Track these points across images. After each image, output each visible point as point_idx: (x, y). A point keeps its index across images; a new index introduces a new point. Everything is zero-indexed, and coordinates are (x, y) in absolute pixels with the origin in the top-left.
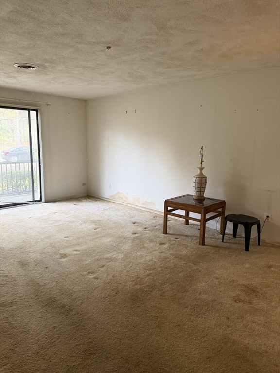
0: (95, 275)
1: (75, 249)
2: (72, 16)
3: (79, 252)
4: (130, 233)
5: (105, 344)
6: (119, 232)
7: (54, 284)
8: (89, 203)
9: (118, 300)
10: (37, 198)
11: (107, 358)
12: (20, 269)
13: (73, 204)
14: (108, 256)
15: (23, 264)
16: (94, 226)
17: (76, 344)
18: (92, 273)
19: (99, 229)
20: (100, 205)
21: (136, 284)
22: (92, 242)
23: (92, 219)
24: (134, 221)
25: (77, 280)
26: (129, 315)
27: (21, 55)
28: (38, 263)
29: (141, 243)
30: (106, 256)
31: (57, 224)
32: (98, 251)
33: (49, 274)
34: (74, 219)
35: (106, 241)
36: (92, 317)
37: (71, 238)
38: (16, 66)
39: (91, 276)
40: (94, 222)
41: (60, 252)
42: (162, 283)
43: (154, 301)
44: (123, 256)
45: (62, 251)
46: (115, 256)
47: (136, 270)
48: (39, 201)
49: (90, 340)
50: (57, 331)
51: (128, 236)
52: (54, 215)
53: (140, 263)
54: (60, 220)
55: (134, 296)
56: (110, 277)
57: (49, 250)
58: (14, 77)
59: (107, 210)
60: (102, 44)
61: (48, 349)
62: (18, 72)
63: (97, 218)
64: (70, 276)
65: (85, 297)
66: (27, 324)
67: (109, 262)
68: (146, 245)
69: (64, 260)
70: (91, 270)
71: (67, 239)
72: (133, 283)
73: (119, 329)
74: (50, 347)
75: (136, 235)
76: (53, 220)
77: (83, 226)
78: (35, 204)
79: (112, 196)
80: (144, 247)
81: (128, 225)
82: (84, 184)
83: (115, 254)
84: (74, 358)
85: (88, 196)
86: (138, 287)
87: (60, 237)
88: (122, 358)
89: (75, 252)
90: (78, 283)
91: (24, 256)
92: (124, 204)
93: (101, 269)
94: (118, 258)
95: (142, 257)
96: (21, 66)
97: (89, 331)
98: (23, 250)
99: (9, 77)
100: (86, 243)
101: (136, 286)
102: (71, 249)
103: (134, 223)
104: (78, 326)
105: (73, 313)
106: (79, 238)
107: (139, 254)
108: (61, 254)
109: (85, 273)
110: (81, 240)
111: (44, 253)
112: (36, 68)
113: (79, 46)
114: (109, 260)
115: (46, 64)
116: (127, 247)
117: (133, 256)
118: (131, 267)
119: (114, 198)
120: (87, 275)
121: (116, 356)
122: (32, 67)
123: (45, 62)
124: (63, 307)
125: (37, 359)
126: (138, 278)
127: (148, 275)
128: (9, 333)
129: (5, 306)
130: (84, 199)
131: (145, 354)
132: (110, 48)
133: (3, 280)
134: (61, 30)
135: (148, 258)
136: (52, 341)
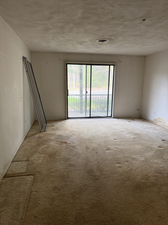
0: (120, 165)
1: (116, 147)
2: (112, 6)
3: (118, 149)
4: (157, 146)
5: (106, 205)
6: (149, 144)
7: (96, 162)
8: (138, 122)
9: (126, 184)
10: (109, 115)
11: (103, 213)
12: (85, 150)
13: (128, 121)
14: (134, 156)
15: (87, 148)
16: (134, 137)
17: (91, 198)
18: (119, 163)
19: (137, 139)
20: (145, 125)
21: (143, 179)
22: (128, 146)
23: (135, 132)
24: (164, 139)
25: (109, 164)
26: (128, 195)
27: (97, 35)
28: (94, 149)
29: (161, 154)
30: (133, 156)
31: (113, 131)
32: (129, 152)
33: (96, 156)
34: (124, 130)
35: (137, 147)
36: (107, 188)
37: (117, 141)
38: (97, 41)
39: (118, 165)
40: (136, 134)
41: (108, 146)
42: (162, 185)
43: (150, 194)
44: (143, 159)
45: (109, 146)
46: (138, 158)
47: (148, 170)
48: (110, 117)
49: (99, 199)
50: (85, 187)
51: (154, 148)
52: (115, 126)
53: (153, 167)
54: (116, 129)
55: (138, 185)
56: (129, 169)
57: (103, 144)
58: (100, 48)
59: (148, 128)
60: (138, 19)
61: (77, 194)
62: (100, 44)
63: (138, 132)
64: (106, 161)
65: (108, 175)
66: (74, 178)
67: (133, 160)
68: (164, 157)
69: (107, 151)
70: (119, 162)
71: (115, 140)
72: (142, 178)
73: (118, 201)
74: (79, 194)
75: (161, 148)
76: (112, 128)
77: (128, 135)
78: (108, 118)
79: (155, 120)
80: (162, 158)
81: (158, 140)
82: (138, 110)
83: (139, 157)
84: (86, 205)
85: (140, 118)
86: (144, 181)
87: (112, 138)
88: (111, 217)
89: (116, 149)
90: (108, 166)
91: (90, 144)
92: (162, 126)
93: (126, 162)
94: (140, 159)
95: (157, 163)
96: (100, 41)
97: (101, 194)
98: (91, 141)
99: (98, 48)
100: (124, 145)
101: (142, 180)
102: (114, 147)
103: (163, 140)
104: (97, 189)
105: (98, 181)
106: (122, 142)
107: (156, 161)
108: (107, 148)
109: (115, 162)
110: (122, 143)
111: (100, 145)
112: (107, 41)
113: (125, 23)
114: (133, 159)
115: (112, 38)
116: (149, 154)
117: (151, 161)
118: (146, 167)
119: (156, 121)
120: (116, 163)
121: (108, 214)
122: (105, 41)
123: (111, 37)
124: (95, 176)
125: (70, 197)
126: (147, 175)
127: (155, 176)
128: (65, 179)
129: (70, 166)
130: (137, 119)
131: (126, 222)
132: (145, 20)
133: (75, 153)
134: (110, 16)
135: (161, 166)
136: (81, 191)
